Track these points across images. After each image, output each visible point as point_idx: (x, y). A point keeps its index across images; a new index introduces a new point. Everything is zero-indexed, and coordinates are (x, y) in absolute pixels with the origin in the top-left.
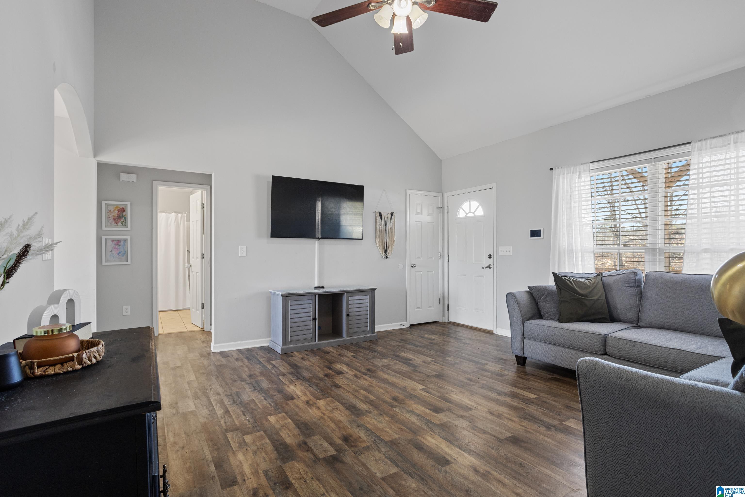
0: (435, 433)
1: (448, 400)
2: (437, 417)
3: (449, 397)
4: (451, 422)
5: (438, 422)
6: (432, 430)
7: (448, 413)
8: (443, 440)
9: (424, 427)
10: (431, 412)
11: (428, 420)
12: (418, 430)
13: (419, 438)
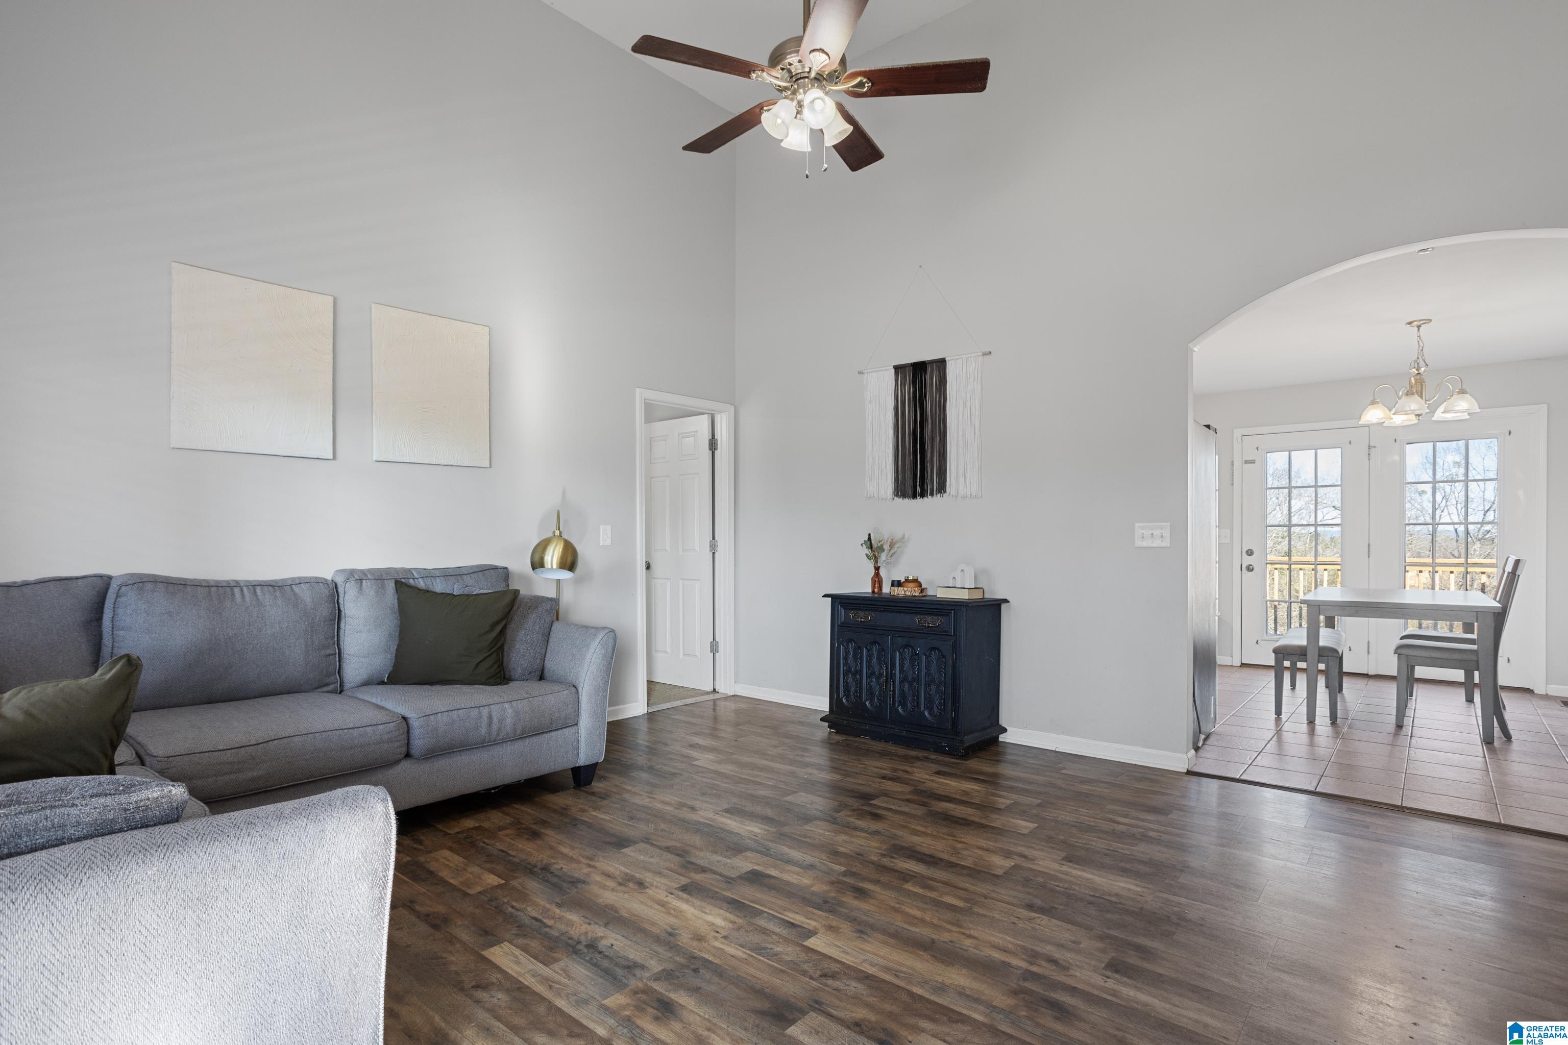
0: (750, 838)
1: (736, 905)
2: (752, 862)
3: (732, 917)
4: (726, 857)
5: (748, 854)
6: (756, 841)
7: (733, 874)
8: (735, 831)
9: (771, 845)
10: (768, 872)
11: (766, 855)
12: (778, 838)
13: (774, 830)
